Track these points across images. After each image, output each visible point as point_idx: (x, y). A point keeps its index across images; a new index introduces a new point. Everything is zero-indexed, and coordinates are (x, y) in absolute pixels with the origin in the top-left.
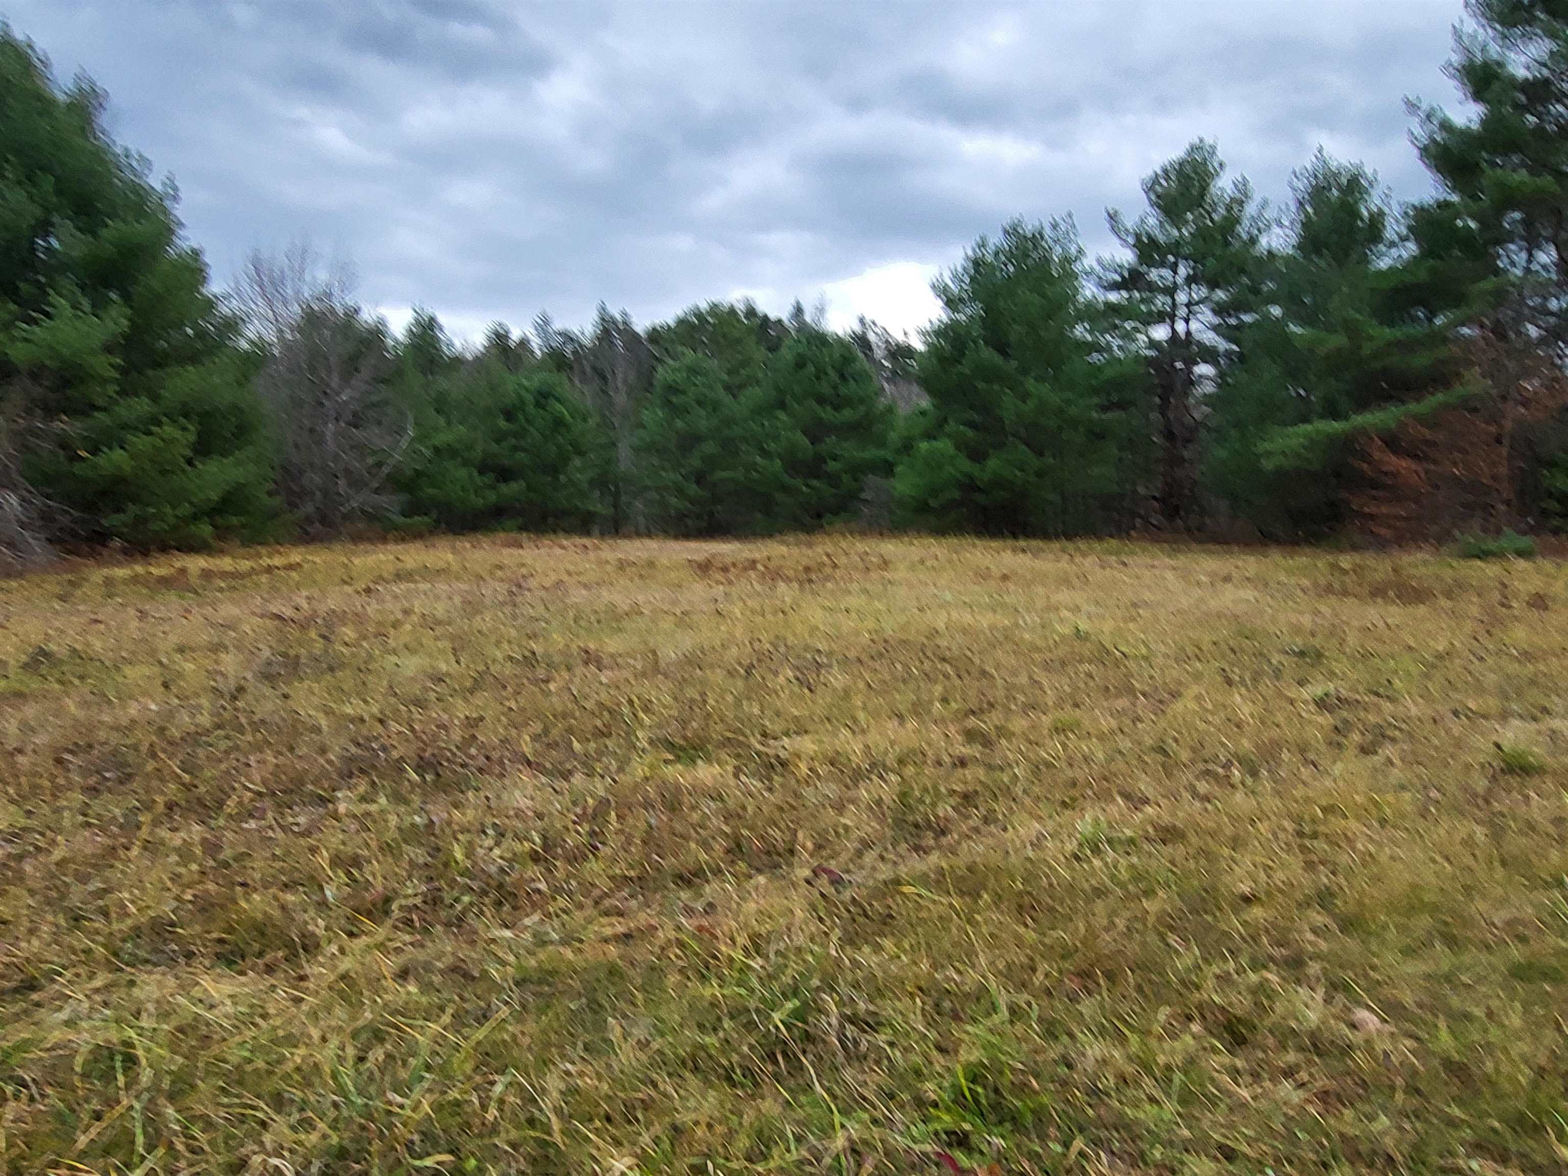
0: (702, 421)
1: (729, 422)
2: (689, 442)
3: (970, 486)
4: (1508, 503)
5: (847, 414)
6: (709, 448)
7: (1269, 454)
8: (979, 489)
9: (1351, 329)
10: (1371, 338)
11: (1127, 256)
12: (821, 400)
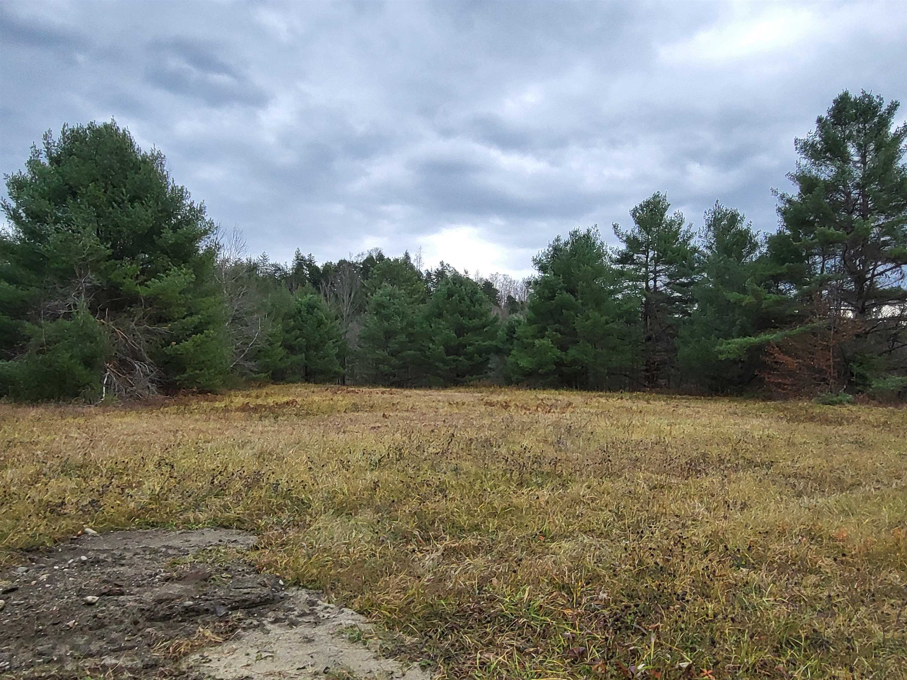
0: (398, 323)
1: (411, 325)
2: (389, 334)
3: (559, 363)
4: (834, 378)
5: (476, 321)
6: (403, 338)
7: (721, 353)
8: (566, 365)
9: (756, 295)
10: (765, 299)
11: (623, 247)
12: (462, 314)
